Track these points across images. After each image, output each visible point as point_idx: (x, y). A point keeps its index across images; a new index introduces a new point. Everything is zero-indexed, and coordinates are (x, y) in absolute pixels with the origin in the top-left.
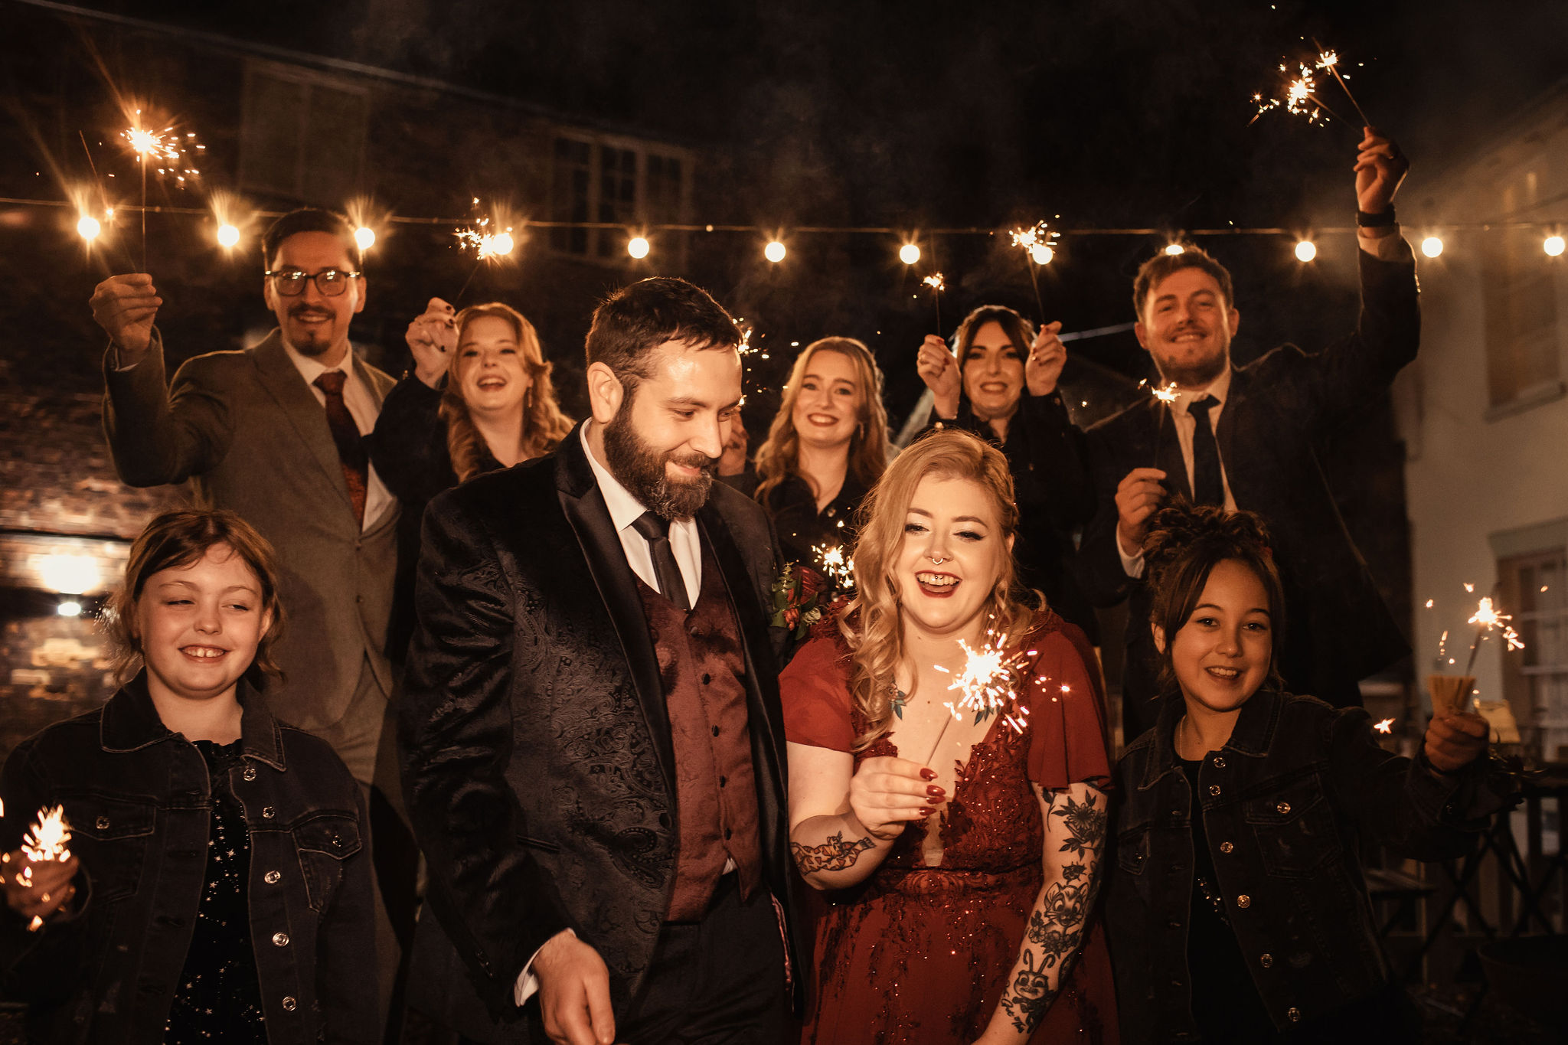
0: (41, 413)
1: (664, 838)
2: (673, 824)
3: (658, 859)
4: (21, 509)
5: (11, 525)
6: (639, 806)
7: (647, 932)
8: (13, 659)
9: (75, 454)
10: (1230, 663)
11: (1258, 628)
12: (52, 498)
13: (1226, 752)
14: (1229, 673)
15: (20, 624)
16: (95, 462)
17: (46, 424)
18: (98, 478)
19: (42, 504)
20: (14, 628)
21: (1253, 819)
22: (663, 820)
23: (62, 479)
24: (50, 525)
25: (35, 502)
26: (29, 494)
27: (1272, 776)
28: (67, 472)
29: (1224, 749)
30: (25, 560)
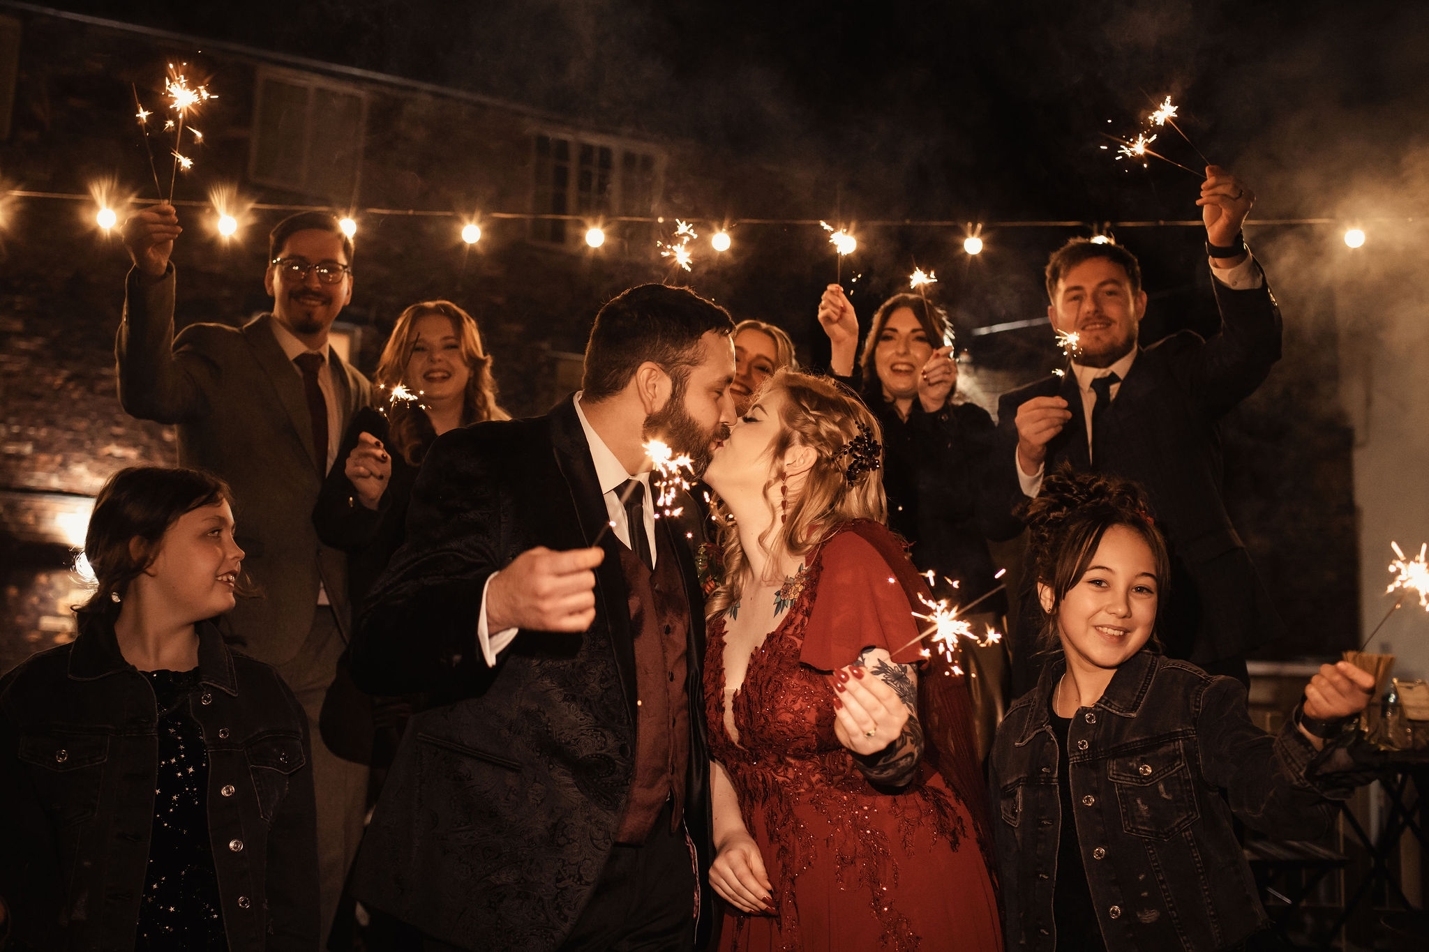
0: (71, 386)
1: (622, 766)
2: (632, 755)
3: (615, 785)
4: (52, 472)
5: (43, 486)
6: (603, 735)
7: (600, 849)
8: (42, 607)
9: (100, 423)
10: (1119, 623)
11: (1145, 591)
12: (79, 462)
13: (1100, 709)
14: (1116, 633)
15: (48, 576)
16: (118, 430)
17: (75, 395)
18: (119, 445)
19: (71, 467)
20: (43, 579)
21: (1115, 777)
22: (622, 750)
23: (88, 445)
24: (76, 487)
25: (64, 465)
26: (59, 459)
27: (1138, 739)
28: (92, 440)
29: (1096, 706)
30: (53, 518)
